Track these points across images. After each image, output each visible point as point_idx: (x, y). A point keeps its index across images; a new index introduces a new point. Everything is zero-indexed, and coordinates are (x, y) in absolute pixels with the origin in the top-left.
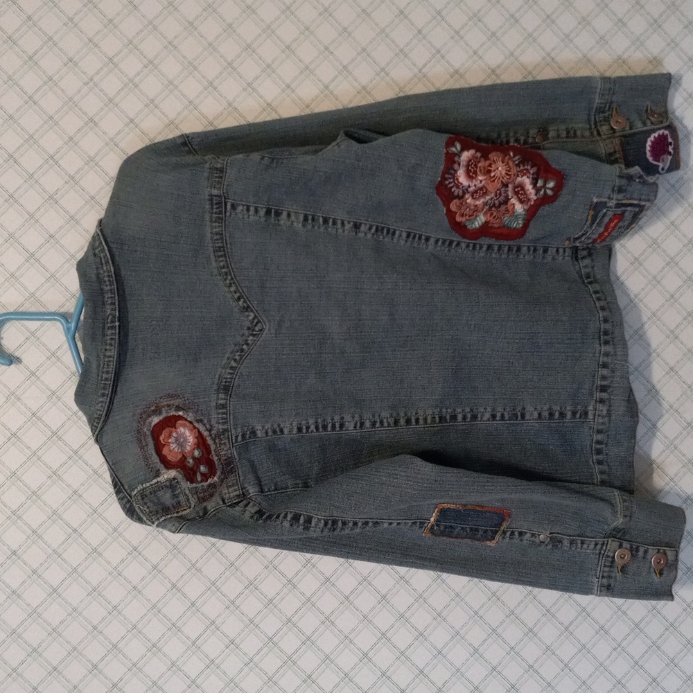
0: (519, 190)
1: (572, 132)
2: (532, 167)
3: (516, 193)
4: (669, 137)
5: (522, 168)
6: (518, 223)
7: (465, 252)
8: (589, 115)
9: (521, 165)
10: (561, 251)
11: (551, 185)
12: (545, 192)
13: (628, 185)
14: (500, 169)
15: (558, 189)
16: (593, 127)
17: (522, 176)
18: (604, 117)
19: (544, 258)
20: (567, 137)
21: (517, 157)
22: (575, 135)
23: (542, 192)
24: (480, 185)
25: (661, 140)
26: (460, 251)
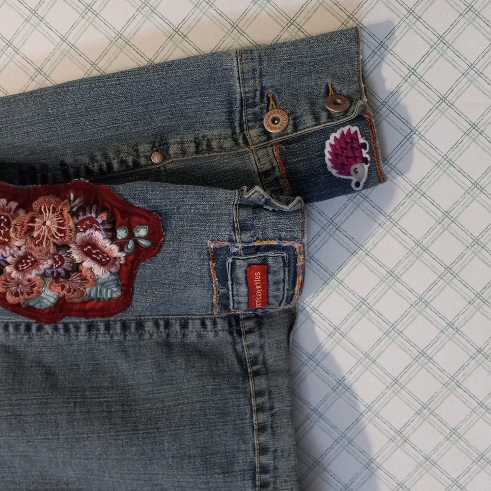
0: (90, 249)
1: (205, 143)
2: (97, 214)
3: (88, 254)
4: (359, 136)
5: (81, 218)
6: (112, 292)
7: (55, 337)
8: (230, 113)
9: (81, 214)
10: (208, 323)
11: (142, 232)
12: (136, 243)
13: (254, 219)
14: (48, 223)
15: (156, 237)
16: (238, 131)
17: (85, 230)
18: (254, 114)
19: (184, 335)
20: (197, 152)
21: (78, 200)
22: (210, 148)
23: (131, 245)
24: (21, 253)
25: (346, 142)
26: (47, 337)
